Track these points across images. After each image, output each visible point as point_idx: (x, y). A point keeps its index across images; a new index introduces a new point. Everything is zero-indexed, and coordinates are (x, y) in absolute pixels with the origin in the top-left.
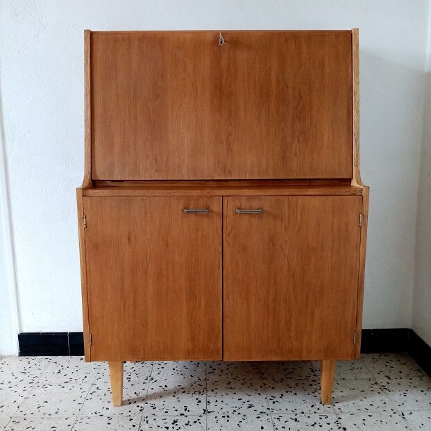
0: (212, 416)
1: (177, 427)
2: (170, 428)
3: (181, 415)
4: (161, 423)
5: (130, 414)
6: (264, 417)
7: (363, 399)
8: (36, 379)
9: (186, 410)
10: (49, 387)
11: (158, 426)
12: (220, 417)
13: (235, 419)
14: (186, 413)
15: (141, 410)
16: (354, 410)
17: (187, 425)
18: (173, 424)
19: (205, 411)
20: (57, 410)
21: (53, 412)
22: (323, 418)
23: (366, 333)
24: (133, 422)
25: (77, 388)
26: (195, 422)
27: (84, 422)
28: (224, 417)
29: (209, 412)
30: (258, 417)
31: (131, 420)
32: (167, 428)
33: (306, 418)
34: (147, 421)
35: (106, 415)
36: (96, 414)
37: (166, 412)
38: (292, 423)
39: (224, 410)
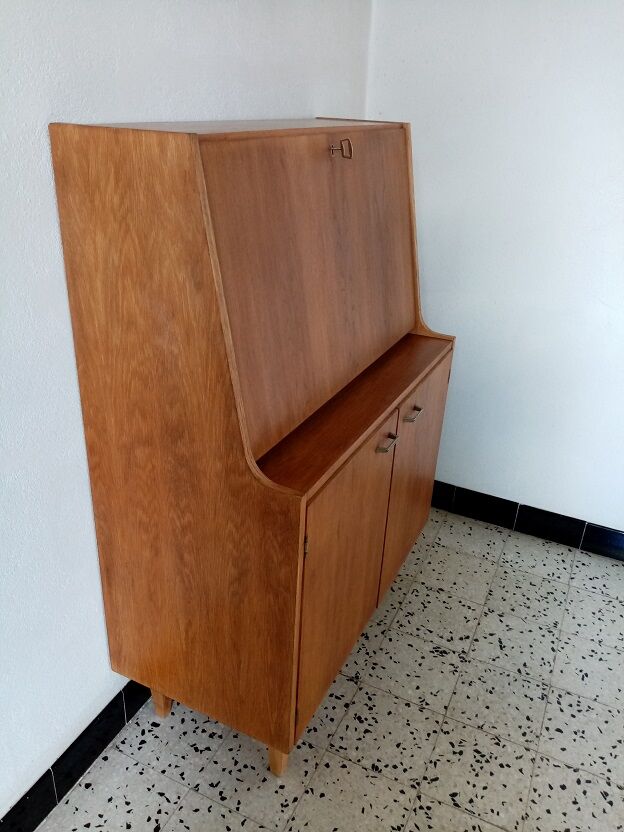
0: (365, 677)
1: (372, 722)
2: (369, 728)
3: (347, 705)
4: (352, 734)
5: (312, 763)
6: (393, 635)
9: (338, 698)
11: (360, 739)
12: (371, 672)
13: (381, 658)
14: (346, 700)
15: (311, 746)
16: (415, 568)
17: (371, 709)
18: (361, 722)
19: (351, 680)
22: (415, 593)
24: (335, 765)
26: (370, 699)
28: (373, 668)
30: (390, 640)
31: (327, 765)
32: (367, 731)
33: (410, 604)
34: (341, 747)
35: (299, 793)
36: (287, 805)
37: (332, 720)
38: (414, 620)
39: (361, 662)
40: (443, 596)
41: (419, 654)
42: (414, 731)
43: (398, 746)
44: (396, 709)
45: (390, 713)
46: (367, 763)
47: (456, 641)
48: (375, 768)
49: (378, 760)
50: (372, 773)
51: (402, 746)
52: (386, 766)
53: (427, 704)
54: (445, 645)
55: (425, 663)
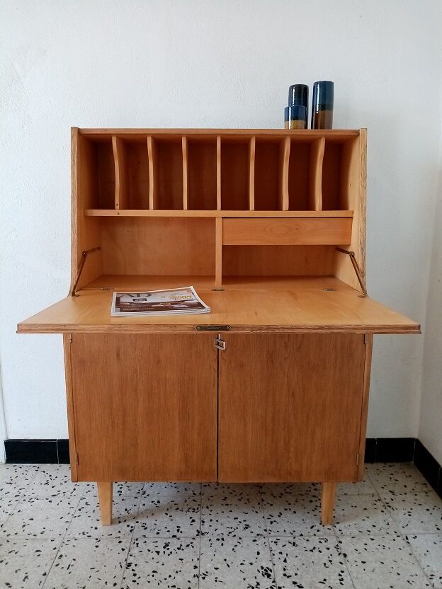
0: (206, 538)
1: (168, 552)
2: (161, 553)
3: (174, 536)
4: (151, 546)
5: (119, 535)
6: (261, 541)
7: (366, 519)
8: (23, 491)
9: (178, 531)
10: (36, 501)
11: (149, 551)
12: (214, 540)
13: (231, 542)
14: (178, 535)
15: (131, 531)
16: (356, 532)
17: (179, 549)
18: (164, 547)
19: (198, 532)
20: (43, 530)
21: (38, 532)
22: (323, 541)
23: (370, 442)
24: (122, 545)
25: (64, 504)
26: (188, 546)
27: (71, 545)
28: (218, 540)
29: (203, 534)
30: (255, 541)
31: (120, 542)
32: (158, 552)
33: (305, 541)
34: (137, 544)
35: (94, 536)
36: (84, 534)
37: (158, 533)
38: (290, 548)
39: (219, 532)
40: (337, 559)
41: (253, 561)
42: (173, 577)
43: (154, 572)
44: (187, 562)
45: (181, 559)
46: (131, 560)
47: (289, 581)
48: (129, 565)
49: (136, 565)
50: (124, 565)
51: (155, 574)
52: (133, 570)
53: (204, 578)
54: (278, 573)
55: (247, 567)
